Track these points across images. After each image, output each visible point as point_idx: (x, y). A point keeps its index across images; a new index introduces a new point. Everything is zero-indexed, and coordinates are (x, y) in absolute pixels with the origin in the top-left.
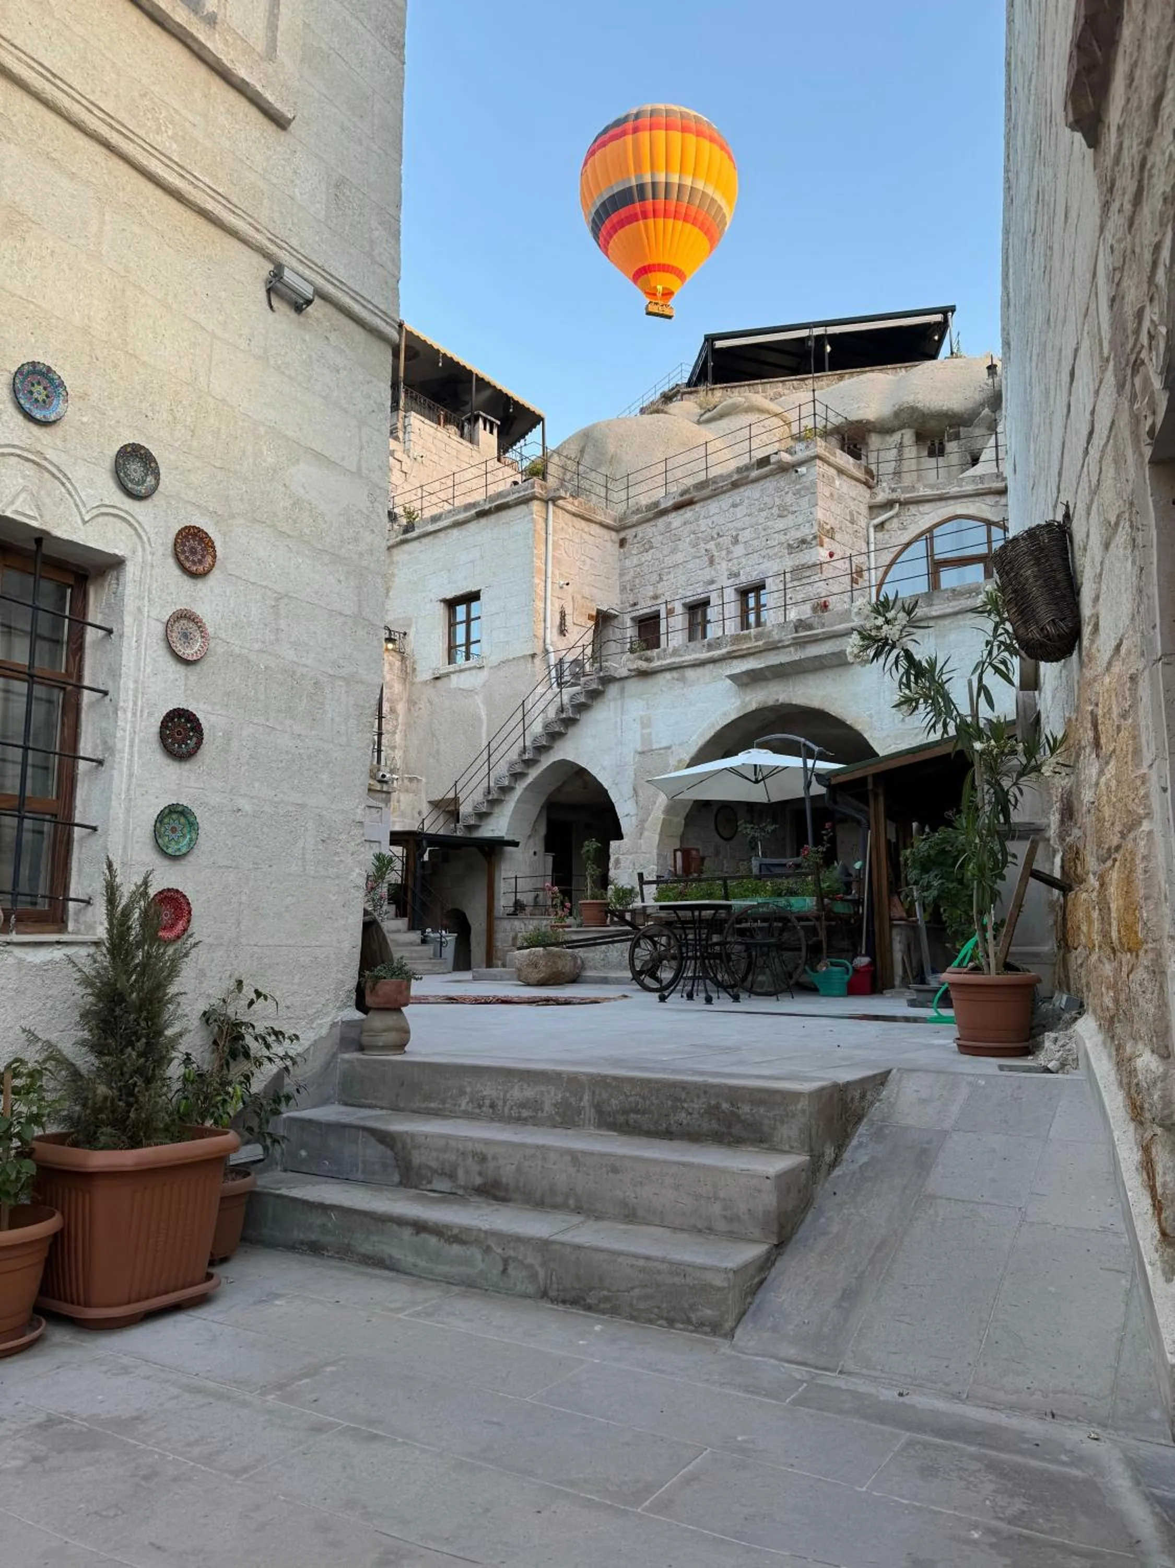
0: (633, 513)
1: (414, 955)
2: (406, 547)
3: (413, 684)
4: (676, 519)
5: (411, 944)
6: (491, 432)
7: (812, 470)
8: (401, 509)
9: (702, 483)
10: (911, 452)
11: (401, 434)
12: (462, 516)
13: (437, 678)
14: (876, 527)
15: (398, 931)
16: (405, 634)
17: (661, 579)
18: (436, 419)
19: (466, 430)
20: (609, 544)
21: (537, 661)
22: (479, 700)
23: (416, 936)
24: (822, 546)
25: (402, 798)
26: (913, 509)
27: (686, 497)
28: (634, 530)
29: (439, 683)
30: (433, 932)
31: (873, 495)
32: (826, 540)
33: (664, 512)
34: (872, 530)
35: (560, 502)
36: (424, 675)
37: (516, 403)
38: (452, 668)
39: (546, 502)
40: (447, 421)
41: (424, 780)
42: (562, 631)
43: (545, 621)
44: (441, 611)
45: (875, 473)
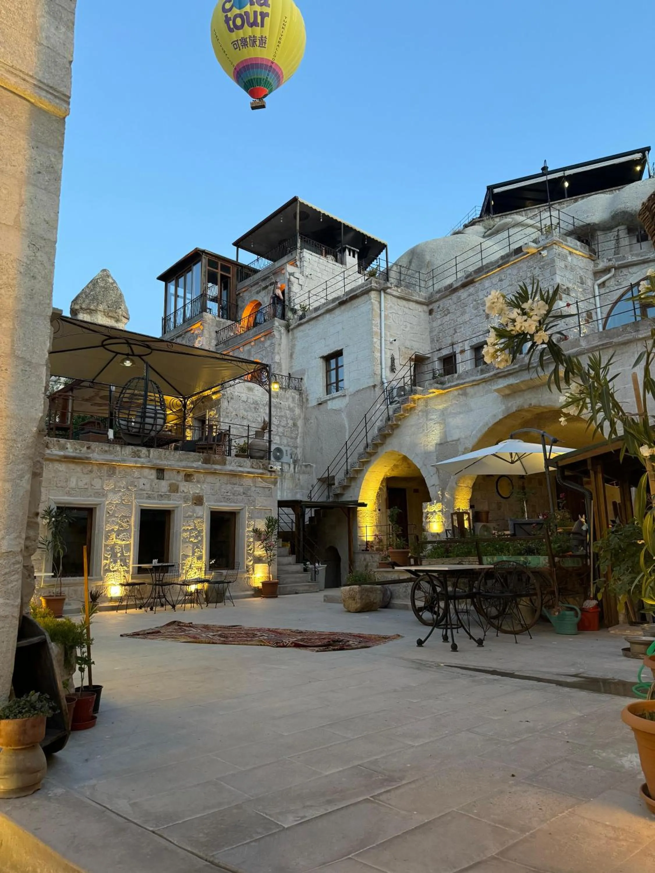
0: (437, 292)
1: (298, 580)
2: (301, 328)
3: (307, 408)
4: (463, 294)
5: (297, 572)
6: (354, 257)
7: (551, 252)
8: (299, 306)
9: (479, 269)
10: (625, 241)
11: (298, 263)
12: (330, 306)
13: (320, 404)
14: (599, 285)
15: (290, 564)
16: (302, 379)
17: (456, 332)
18: (319, 252)
19: (338, 257)
20: (422, 314)
21: (377, 389)
22: (344, 415)
23: (300, 567)
24: (561, 300)
25: (301, 478)
26: (625, 271)
27: (469, 279)
28: (438, 303)
29: (321, 406)
30: (311, 564)
31: (596, 265)
32: (564, 296)
33: (456, 290)
34: (596, 287)
35: (389, 291)
36: (313, 403)
37: (369, 238)
38: (328, 397)
39: (380, 291)
40: (327, 253)
41: (314, 466)
42: (393, 369)
43: (381, 364)
44: (321, 364)
45: (597, 251)
